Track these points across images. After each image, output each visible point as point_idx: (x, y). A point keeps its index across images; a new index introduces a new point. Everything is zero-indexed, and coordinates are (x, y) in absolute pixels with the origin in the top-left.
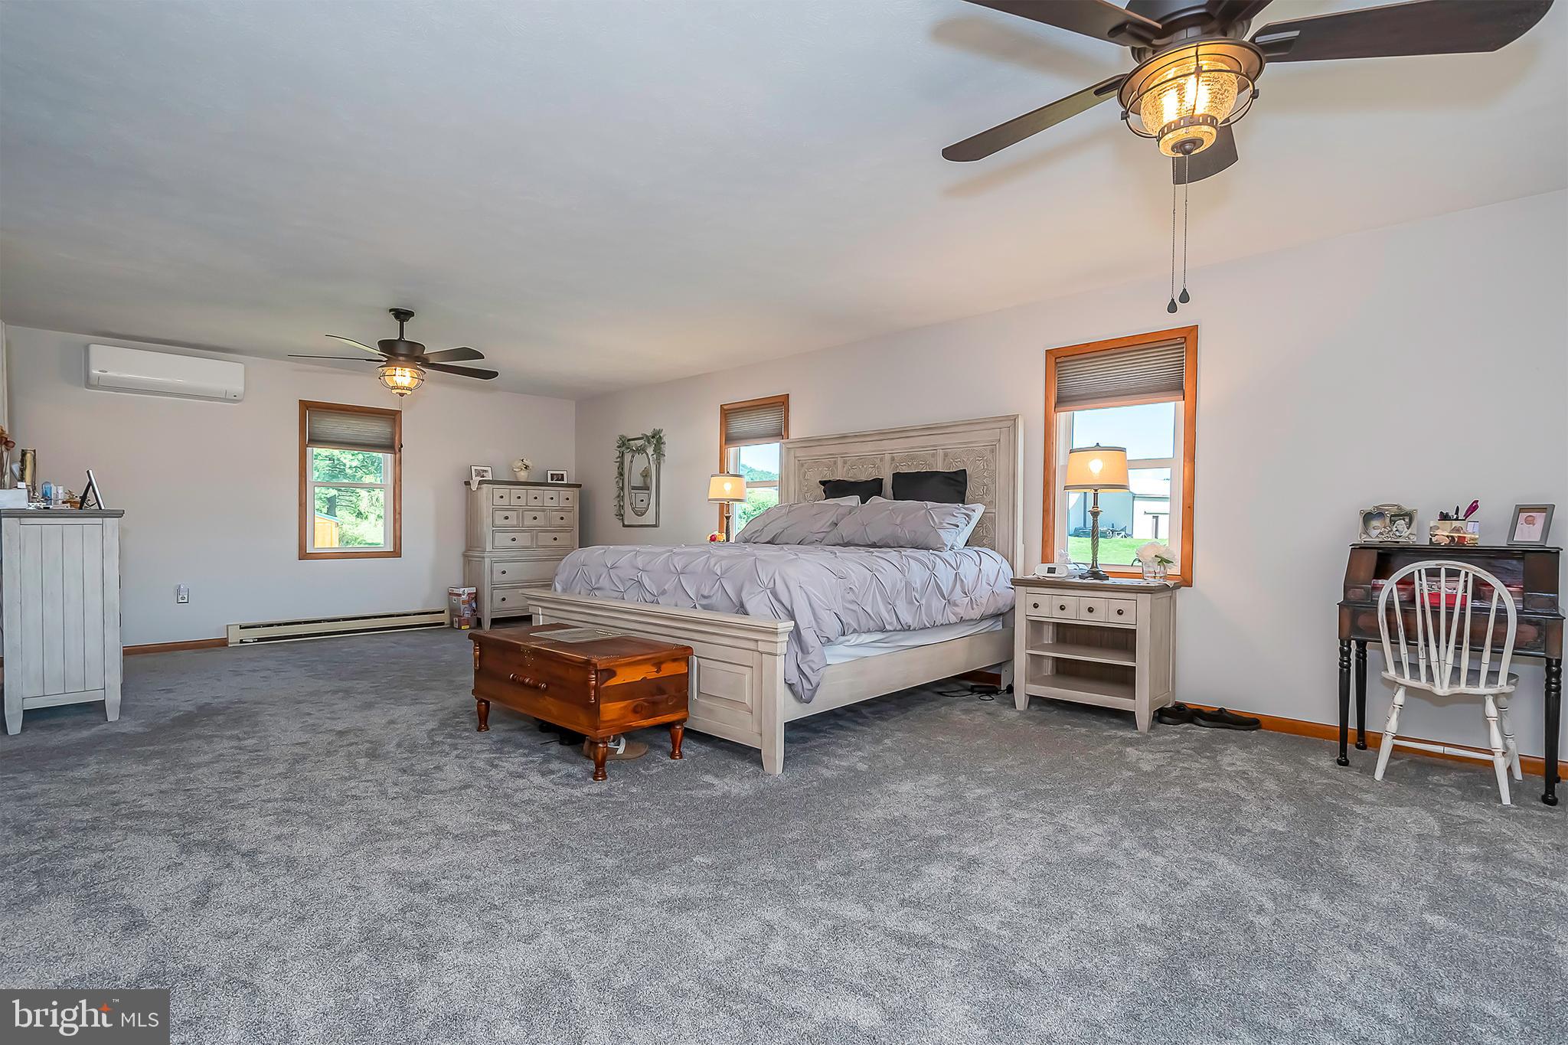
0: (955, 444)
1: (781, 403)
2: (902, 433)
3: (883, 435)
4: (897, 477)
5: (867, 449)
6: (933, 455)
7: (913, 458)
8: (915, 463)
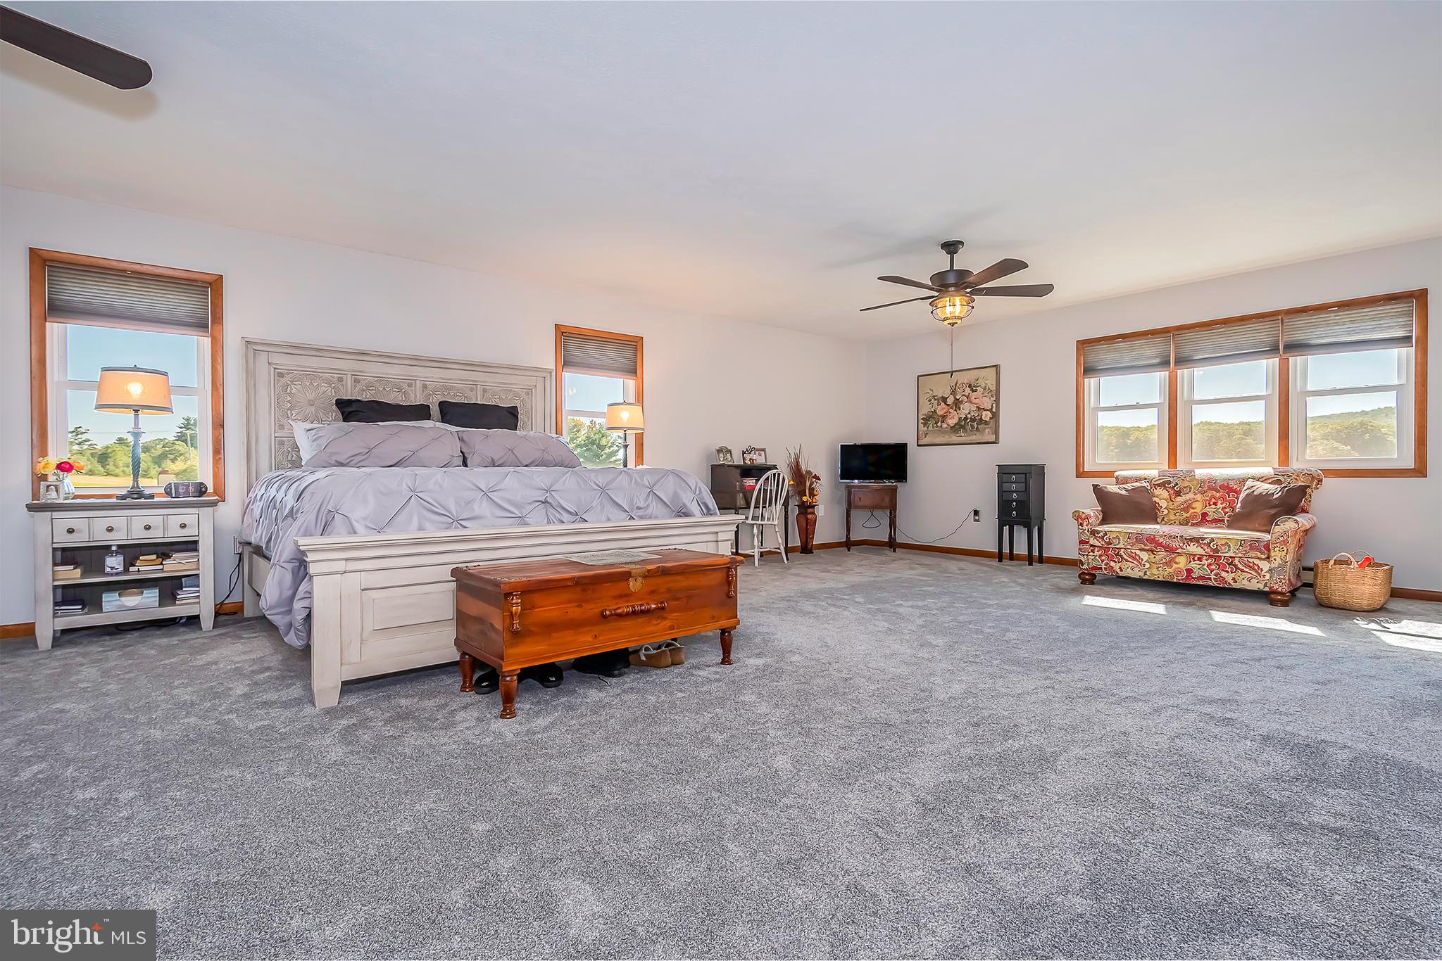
0: (495, 383)
1: (211, 287)
2: (443, 363)
3: (417, 360)
4: (441, 404)
5: (393, 371)
6: (471, 390)
7: (449, 389)
8: (452, 394)
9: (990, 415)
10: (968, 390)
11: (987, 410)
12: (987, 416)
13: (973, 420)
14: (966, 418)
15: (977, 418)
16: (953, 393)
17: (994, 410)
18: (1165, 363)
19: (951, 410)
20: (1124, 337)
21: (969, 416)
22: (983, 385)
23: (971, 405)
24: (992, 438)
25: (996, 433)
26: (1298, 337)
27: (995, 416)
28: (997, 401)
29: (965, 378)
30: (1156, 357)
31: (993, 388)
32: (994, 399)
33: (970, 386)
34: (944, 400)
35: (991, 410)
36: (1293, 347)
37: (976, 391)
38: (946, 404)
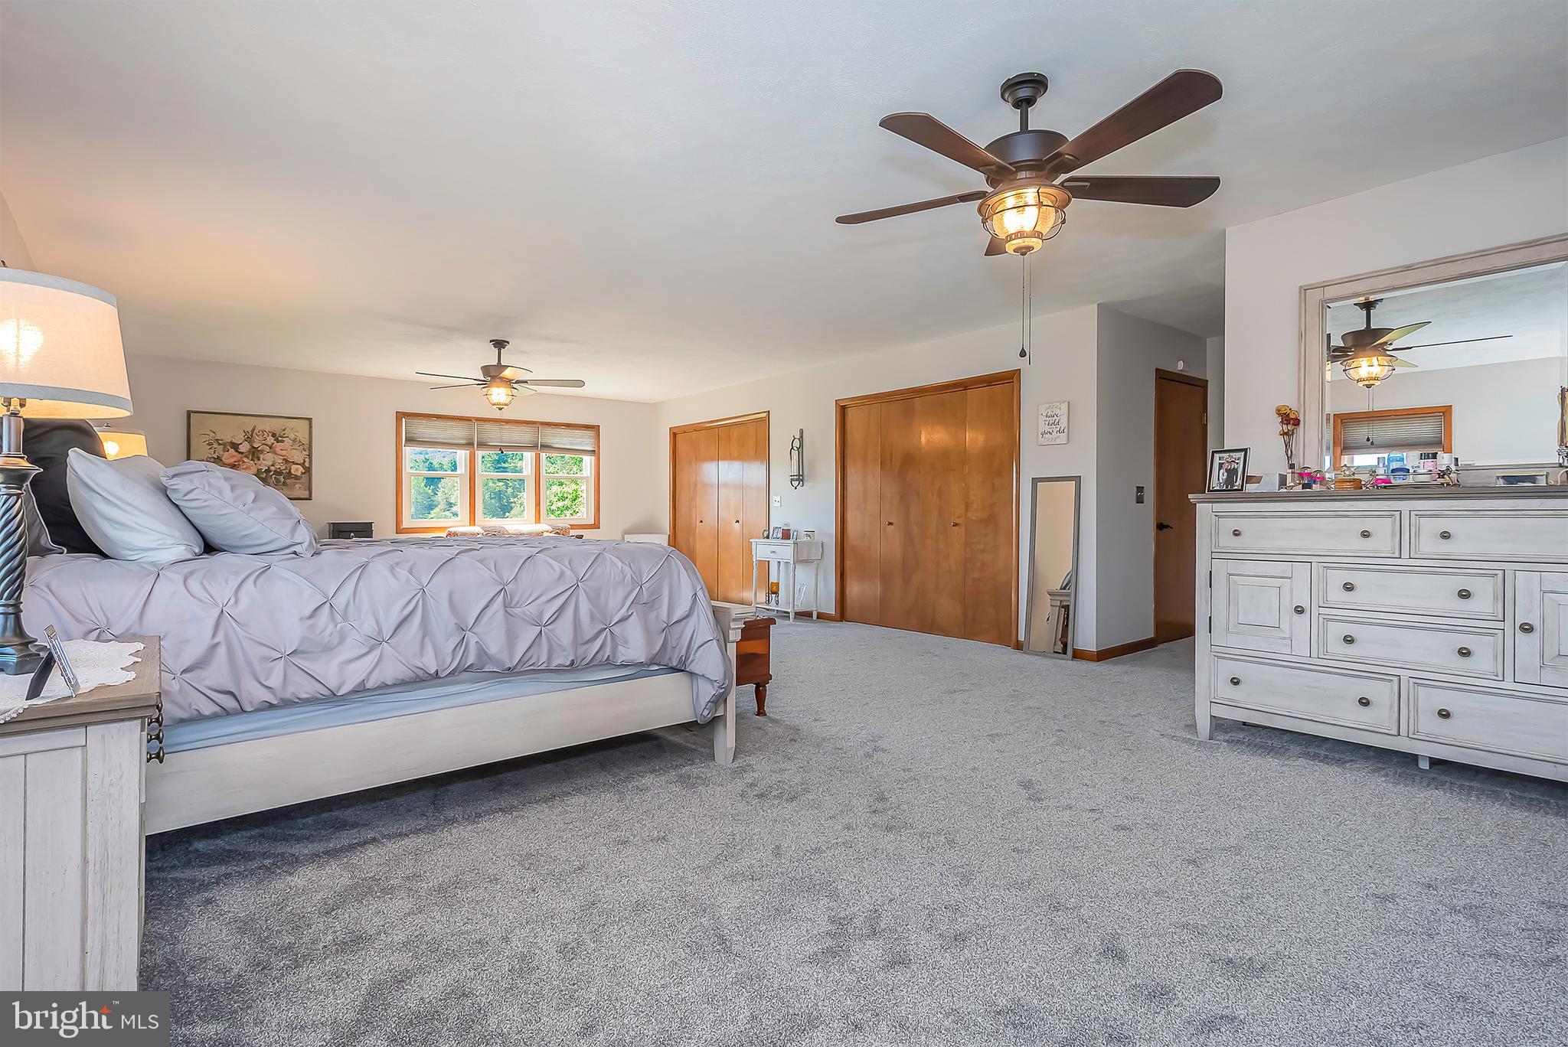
9: (301, 469)
10: (270, 440)
11: (298, 464)
12: (297, 470)
13: (278, 473)
14: (268, 471)
15: (284, 472)
16: (249, 439)
17: (307, 465)
18: (470, 444)
19: (246, 460)
20: (438, 417)
21: (272, 468)
22: (292, 436)
23: (275, 456)
24: (306, 494)
25: (310, 489)
26: (548, 441)
27: (308, 471)
28: (310, 456)
29: (269, 425)
30: (463, 439)
31: (306, 441)
32: (307, 453)
33: (274, 435)
34: (235, 446)
35: (303, 465)
36: (546, 447)
37: (283, 442)
38: (237, 451)
